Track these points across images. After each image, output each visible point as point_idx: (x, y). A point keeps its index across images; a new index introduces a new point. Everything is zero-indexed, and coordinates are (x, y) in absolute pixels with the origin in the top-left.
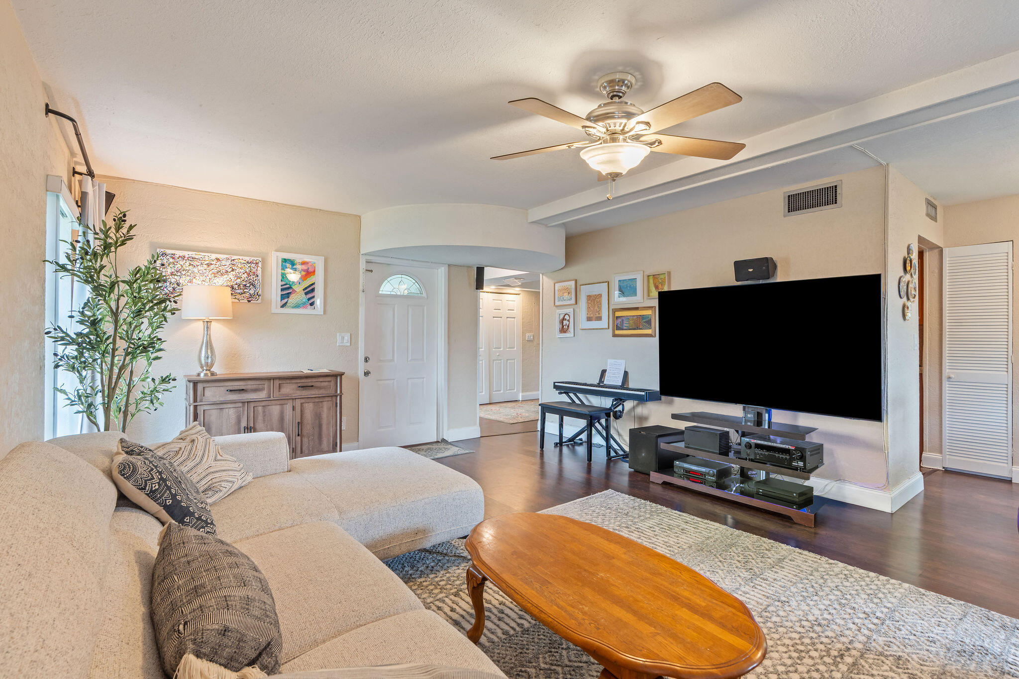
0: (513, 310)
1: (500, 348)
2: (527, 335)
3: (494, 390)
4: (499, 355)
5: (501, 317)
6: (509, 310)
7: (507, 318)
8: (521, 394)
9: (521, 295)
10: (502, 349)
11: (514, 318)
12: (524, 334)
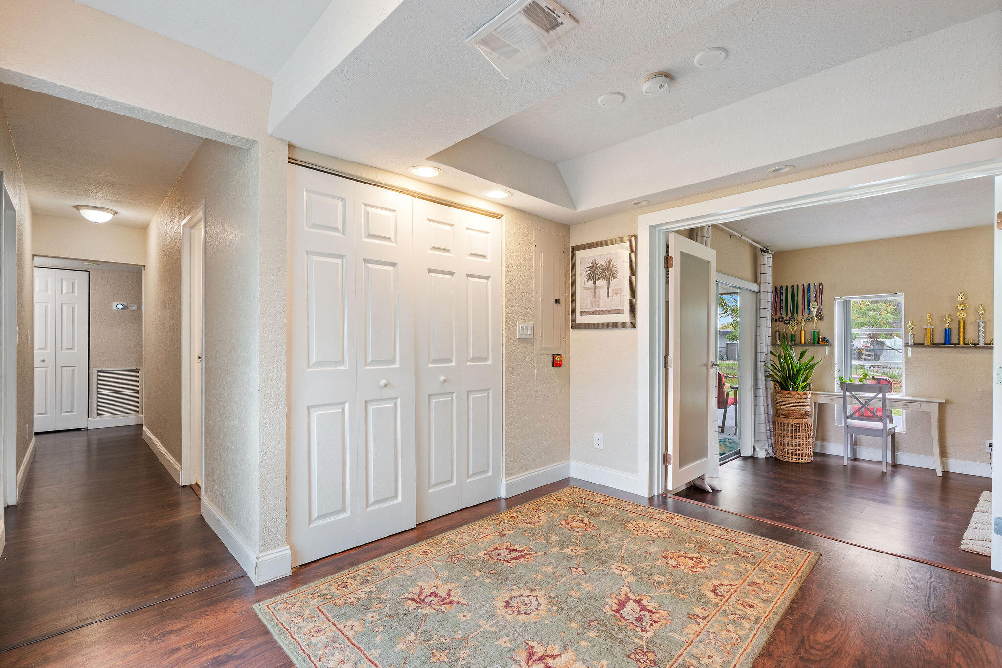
0: (484, 257)
1: (449, 360)
2: (519, 324)
3: (433, 482)
4: (445, 381)
5: (452, 273)
6: (472, 255)
7: (468, 276)
8: (504, 482)
9: (504, 217)
10: (453, 364)
11: (487, 278)
12: (511, 323)
